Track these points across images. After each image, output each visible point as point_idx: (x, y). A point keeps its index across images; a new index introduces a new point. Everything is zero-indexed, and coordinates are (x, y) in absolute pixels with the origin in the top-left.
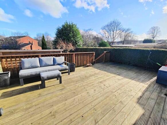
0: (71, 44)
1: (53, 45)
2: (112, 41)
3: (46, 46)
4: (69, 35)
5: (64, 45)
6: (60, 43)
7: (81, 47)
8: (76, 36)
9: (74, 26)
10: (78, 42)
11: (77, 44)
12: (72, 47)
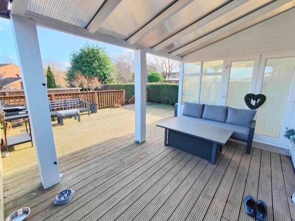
0: (96, 79)
1: (67, 80)
2: (168, 72)
3: (55, 83)
4: (92, 64)
5: (85, 81)
6: (79, 78)
7: (115, 83)
8: (105, 67)
9: (101, 51)
10: (109, 76)
11: (106, 78)
12: (98, 83)
